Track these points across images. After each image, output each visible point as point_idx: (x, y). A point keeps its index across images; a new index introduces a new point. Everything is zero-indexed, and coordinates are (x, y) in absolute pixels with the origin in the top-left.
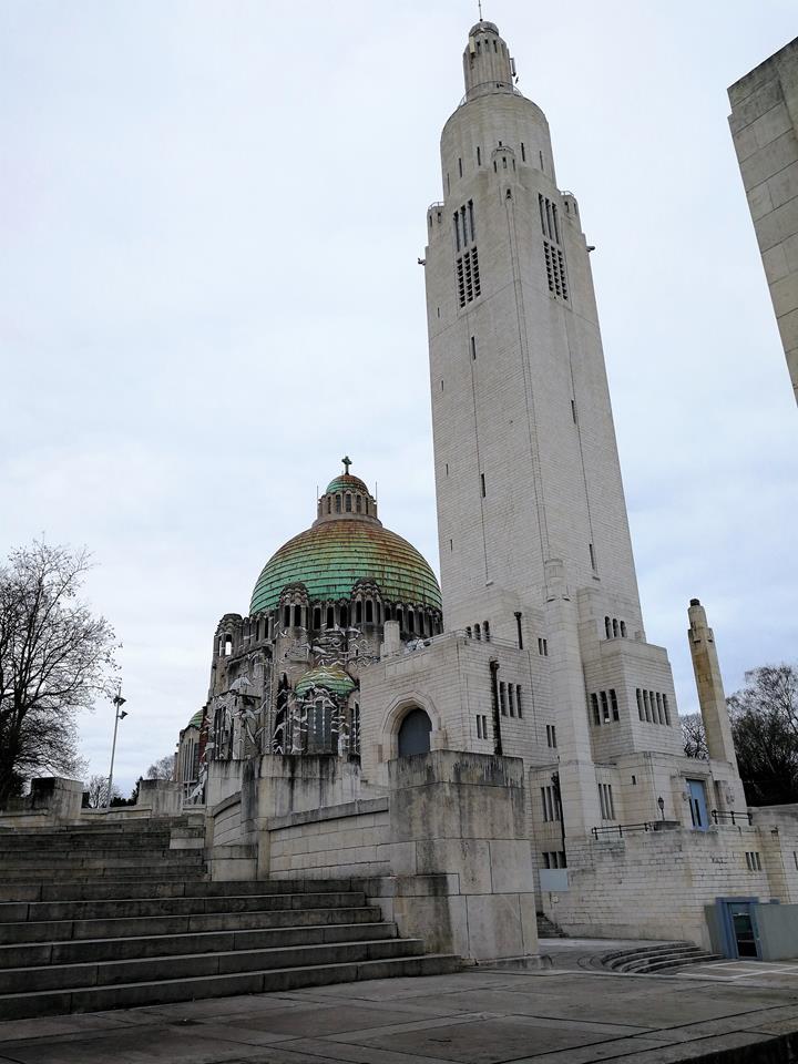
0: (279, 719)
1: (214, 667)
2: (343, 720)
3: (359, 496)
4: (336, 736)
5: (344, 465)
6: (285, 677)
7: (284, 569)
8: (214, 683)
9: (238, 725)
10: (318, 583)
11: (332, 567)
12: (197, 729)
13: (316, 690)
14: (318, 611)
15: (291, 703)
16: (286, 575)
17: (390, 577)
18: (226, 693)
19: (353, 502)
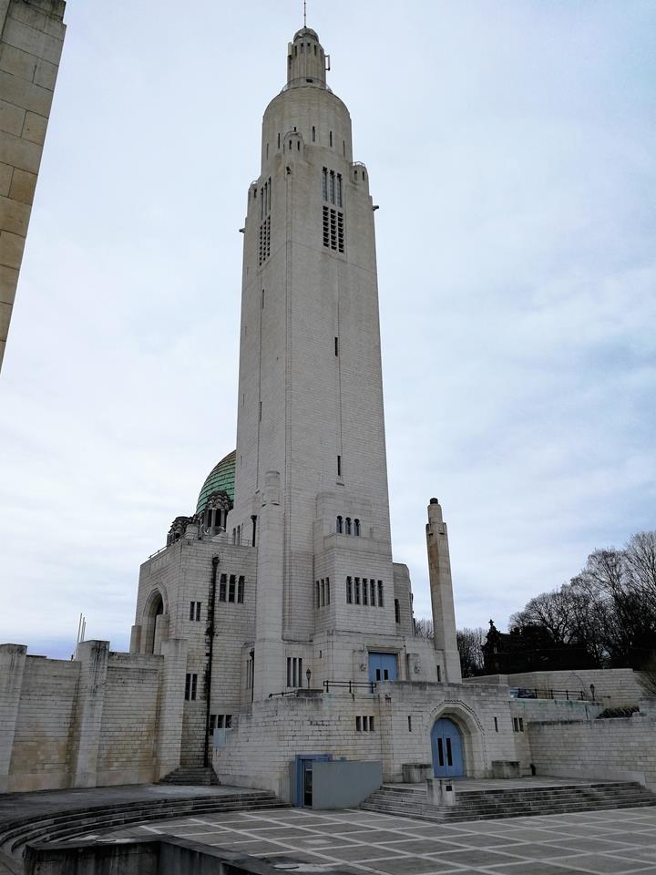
7: (215, 480)
16: (217, 484)
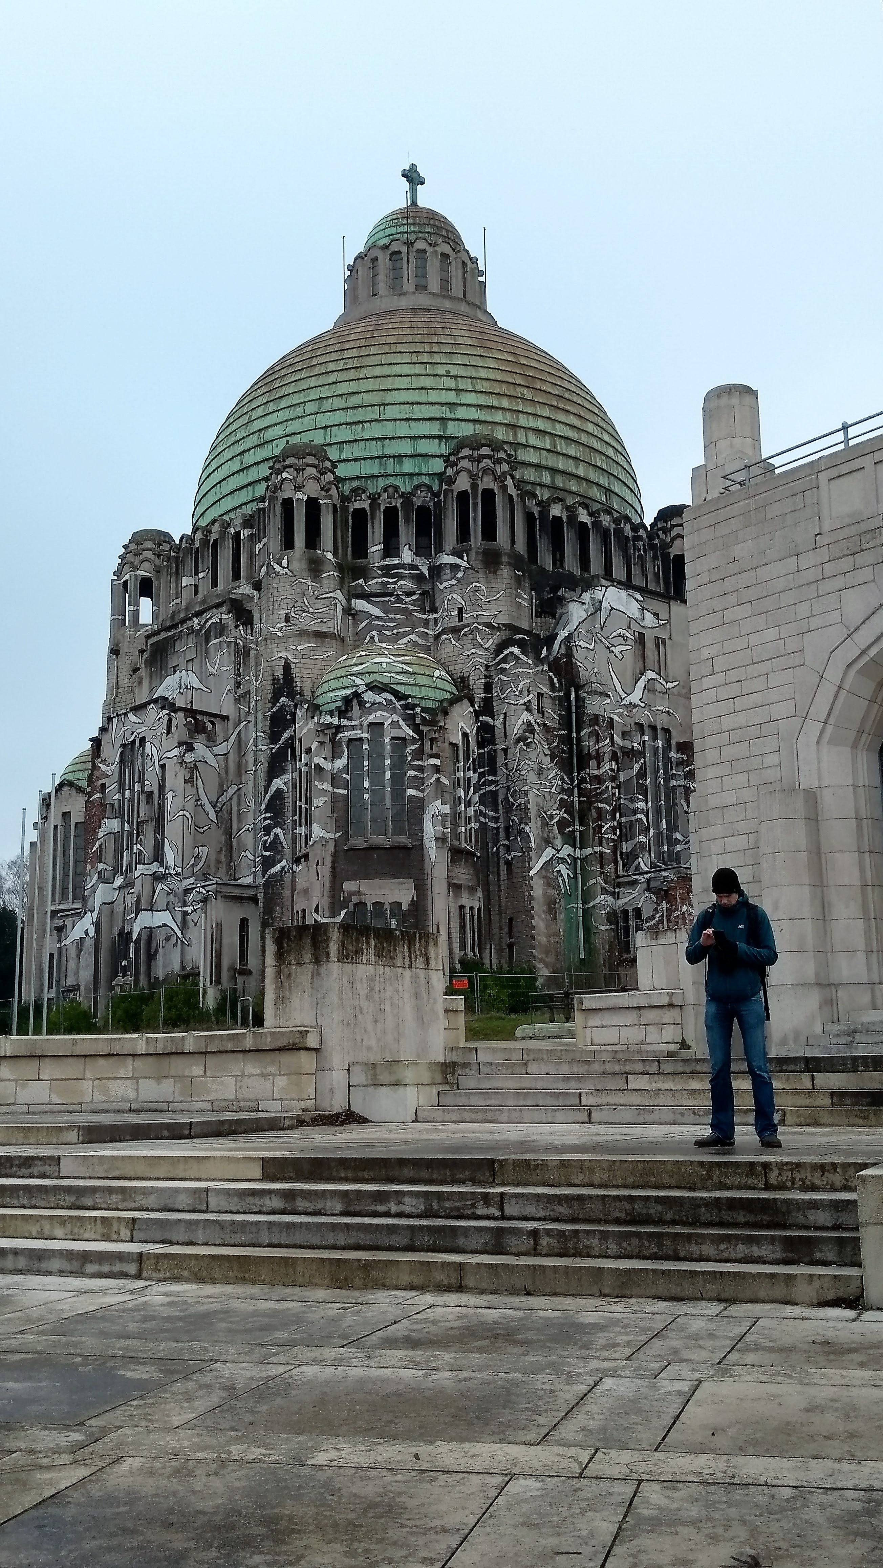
0: (276, 766)
1: (115, 651)
2: (437, 769)
3: (445, 256)
4: (419, 806)
5: (405, 185)
6: (287, 667)
7: (273, 419)
8: (115, 687)
9: (175, 779)
10: (357, 451)
11: (391, 412)
12: (80, 790)
13: (369, 697)
14: (360, 514)
15: (305, 728)
16: (277, 431)
17: (533, 440)
18: (143, 706)
19: (433, 266)
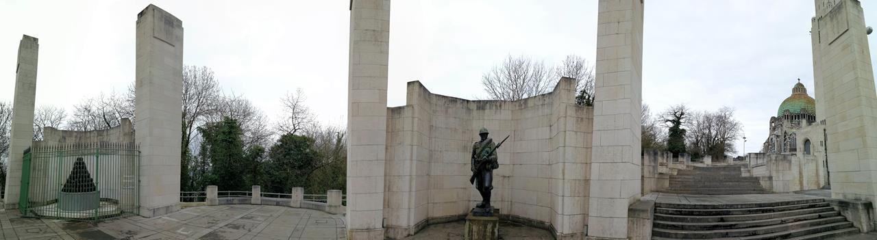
0: (785, 140)
1: (770, 129)
2: (794, 141)
5: (798, 80)
6: (786, 131)
7: (785, 106)
8: (770, 132)
9: (776, 142)
10: (793, 109)
12: (767, 143)
14: (793, 116)
15: (787, 137)
18: (773, 135)
19: (801, 89)
